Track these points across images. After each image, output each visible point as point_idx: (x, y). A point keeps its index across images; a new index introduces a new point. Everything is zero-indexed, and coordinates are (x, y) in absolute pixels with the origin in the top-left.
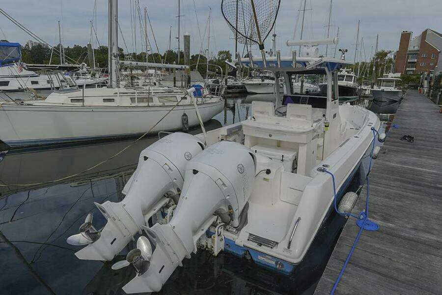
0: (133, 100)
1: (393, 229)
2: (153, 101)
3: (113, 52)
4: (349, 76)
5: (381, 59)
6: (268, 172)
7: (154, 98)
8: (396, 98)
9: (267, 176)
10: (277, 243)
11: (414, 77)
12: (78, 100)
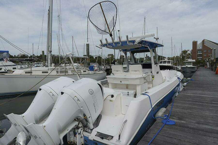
0: (57, 72)
1: (184, 124)
2: (68, 73)
3: (49, 50)
4: (169, 61)
5: (185, 54)
6: (112, 96)
7: (68, 71)
8: (193, 70)
9: (112, 99)
10: (113, 137)
11: (202, 61)
12: (29, 73)
